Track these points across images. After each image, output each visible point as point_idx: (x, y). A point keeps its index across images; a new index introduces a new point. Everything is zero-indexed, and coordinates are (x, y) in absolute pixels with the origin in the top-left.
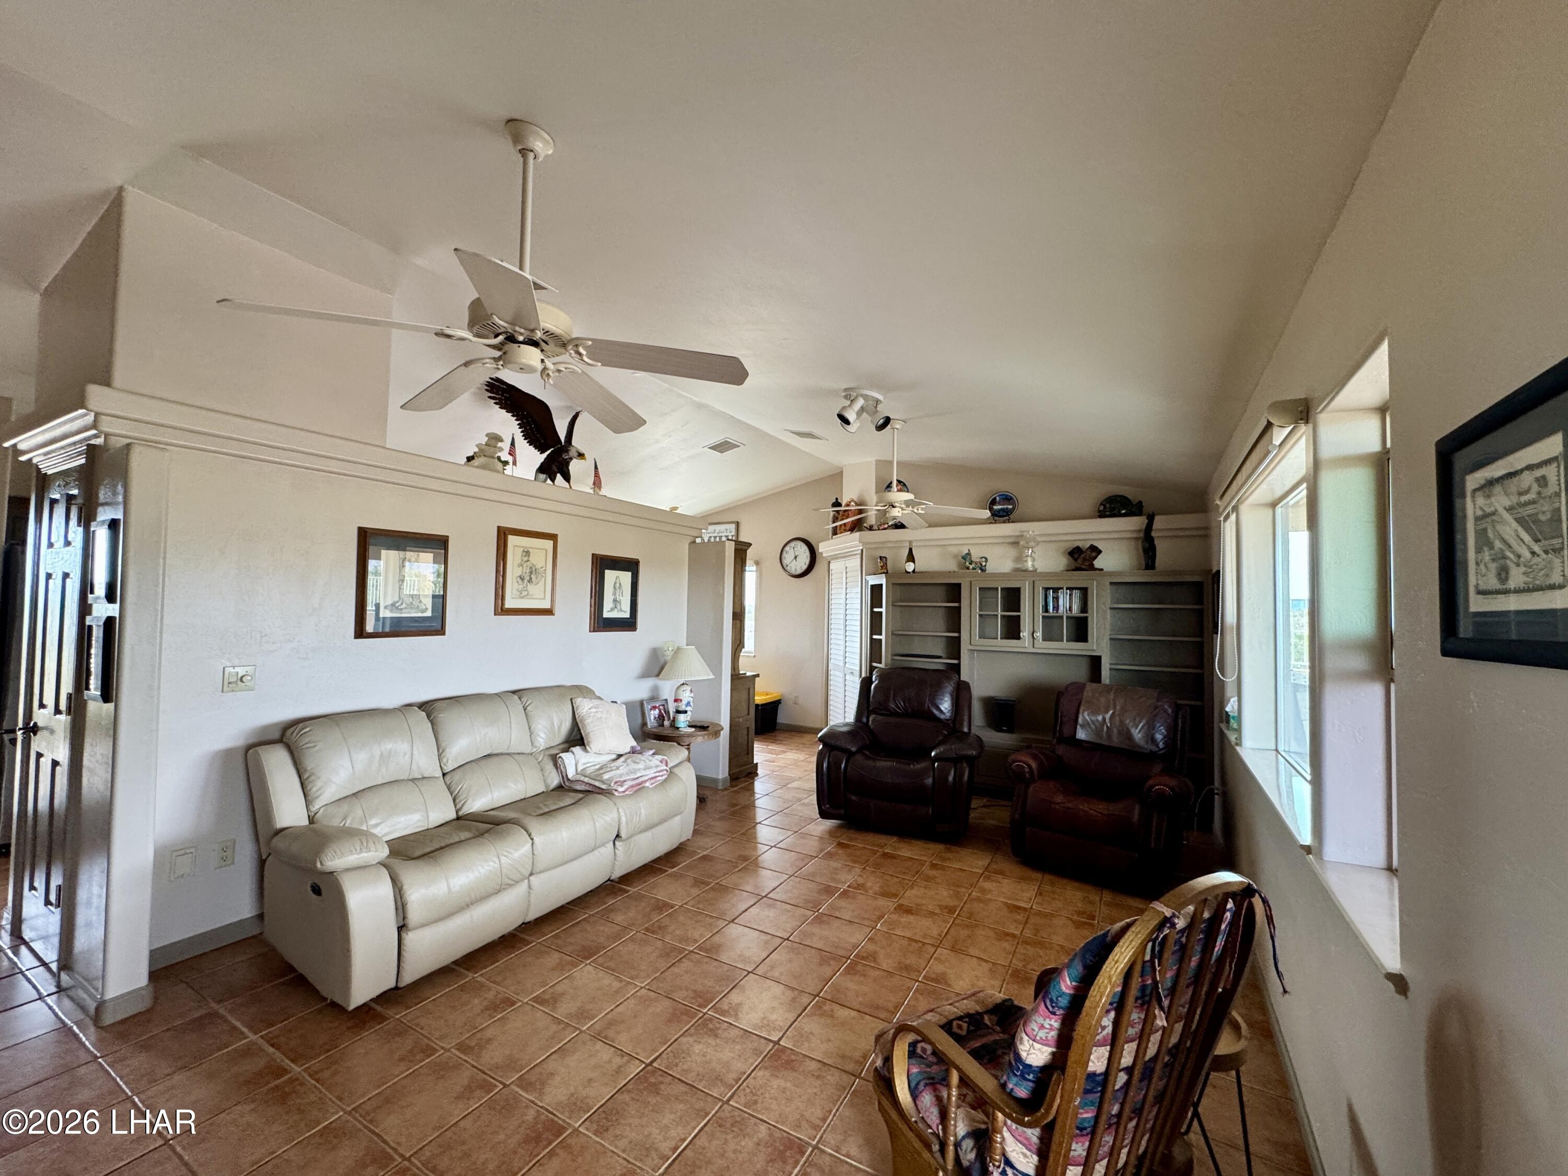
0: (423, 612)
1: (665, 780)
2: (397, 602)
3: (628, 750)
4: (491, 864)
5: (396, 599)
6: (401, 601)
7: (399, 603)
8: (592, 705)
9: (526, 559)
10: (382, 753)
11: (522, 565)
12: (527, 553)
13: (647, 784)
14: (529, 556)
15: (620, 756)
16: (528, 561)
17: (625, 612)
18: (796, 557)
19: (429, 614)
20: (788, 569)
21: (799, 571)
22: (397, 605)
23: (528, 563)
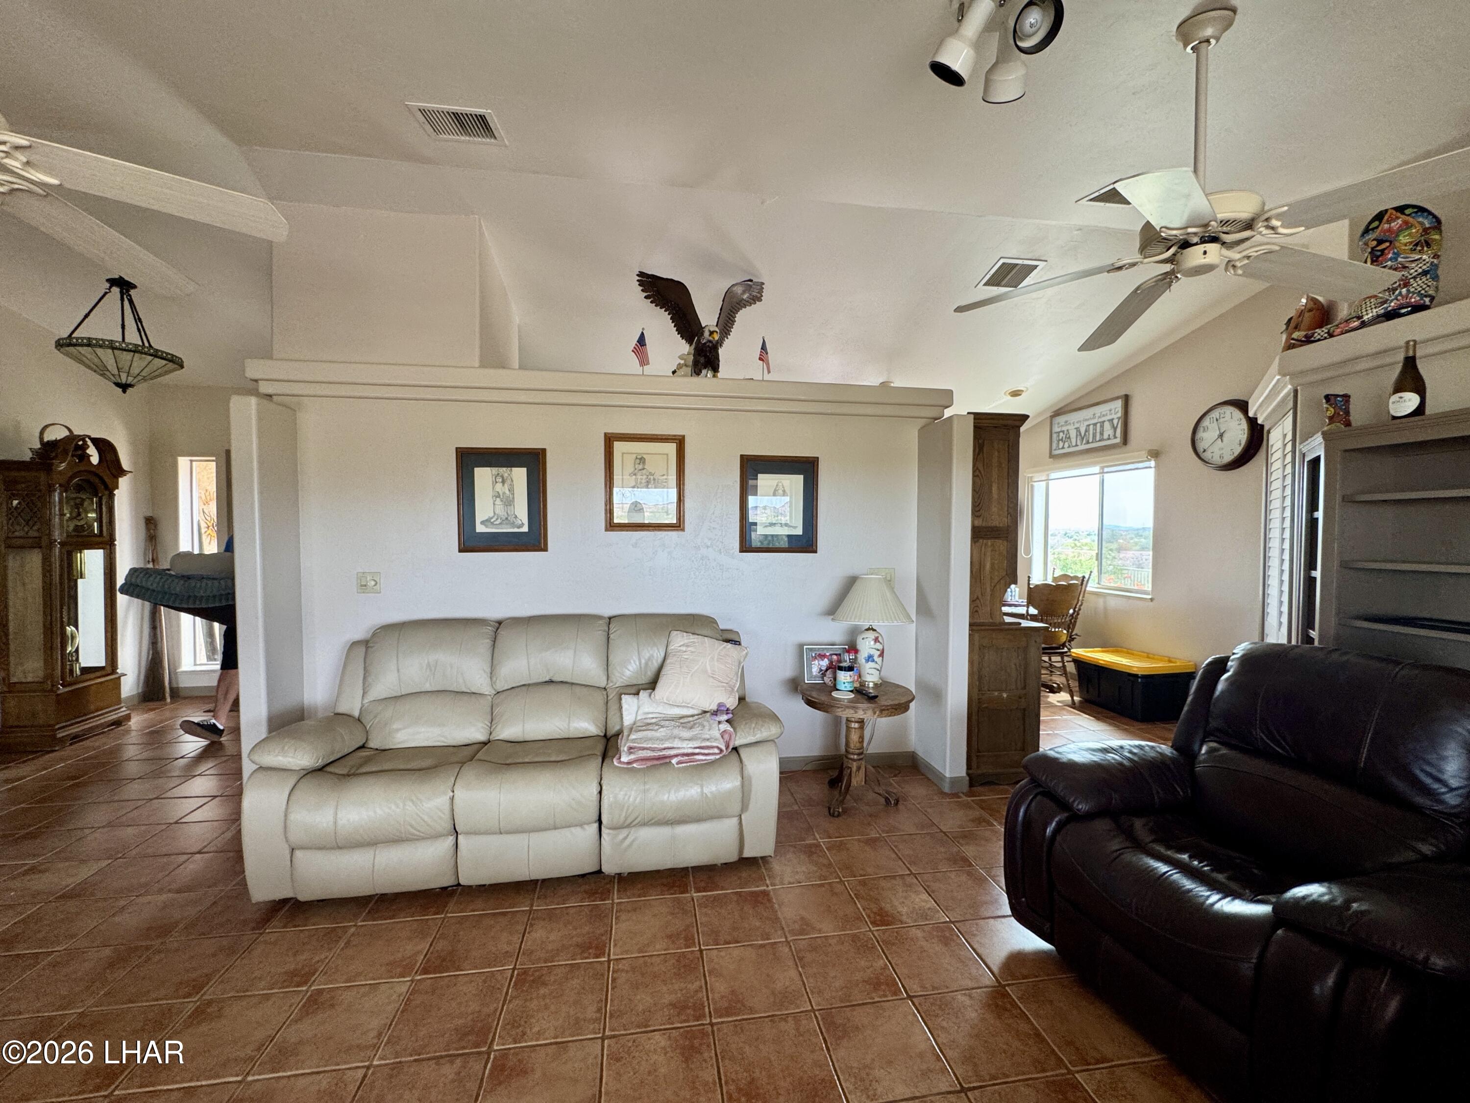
0: (519, 527)
1: (713, 762)
2: (492, 518)
3: (714, 707)
4: (393, 807)
5: (492, 514)
6: (496, 517)
7: (494, 519)
8: (686, 641)
9: (641, 467)
10: (428, 663)
11: (635, 475)
12: (642, 460)
13: (674, 761)
14: (644, 463)
15: (705, 712)
16: (644, 469)
17: (795, 527)
18: (1221, 436)
19: (525, 529)
20: (1207, 456)
21: (1228, 458)
22: (492, 521)
23: (644, 471)
